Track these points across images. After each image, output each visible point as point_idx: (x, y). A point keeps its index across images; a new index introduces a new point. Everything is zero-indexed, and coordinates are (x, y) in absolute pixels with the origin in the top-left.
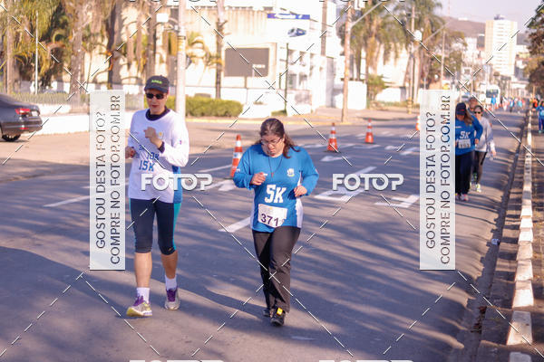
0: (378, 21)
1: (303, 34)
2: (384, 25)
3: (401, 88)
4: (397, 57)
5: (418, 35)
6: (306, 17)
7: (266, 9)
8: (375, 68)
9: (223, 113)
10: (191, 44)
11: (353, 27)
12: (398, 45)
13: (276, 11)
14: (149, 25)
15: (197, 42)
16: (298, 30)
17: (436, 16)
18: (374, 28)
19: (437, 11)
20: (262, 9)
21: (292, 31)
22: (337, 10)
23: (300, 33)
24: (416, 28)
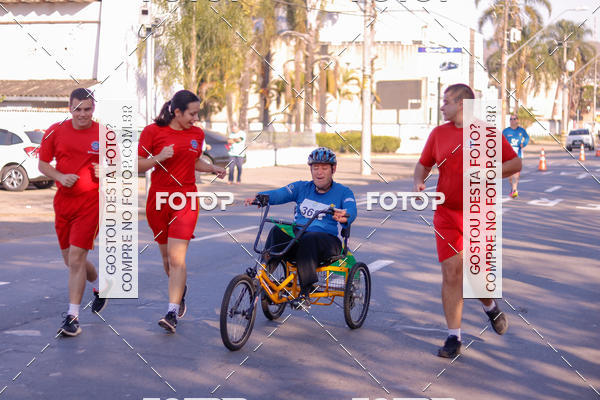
0: (527, 51)
1: (456, 67)
2: (533, 56)
3: (550, 121)
4: (547, 88)
5: (570, 66)
6: (458, 50)
7: (415, 43)
8: (525, 101)
9: (381, 149)
10: (346, 81)
11: (510, 60)
12: (549, 75)
13: (426, 44)
14: (306, 63)
15: (352, 79)
16: (450, 63)
17: (585, 43)
18: (523, 58)
19: (587, 38)
20: (411, 43)
21: (444, 64)
22: (484, 41)
23: (451, 66)
24: (568, 58)
